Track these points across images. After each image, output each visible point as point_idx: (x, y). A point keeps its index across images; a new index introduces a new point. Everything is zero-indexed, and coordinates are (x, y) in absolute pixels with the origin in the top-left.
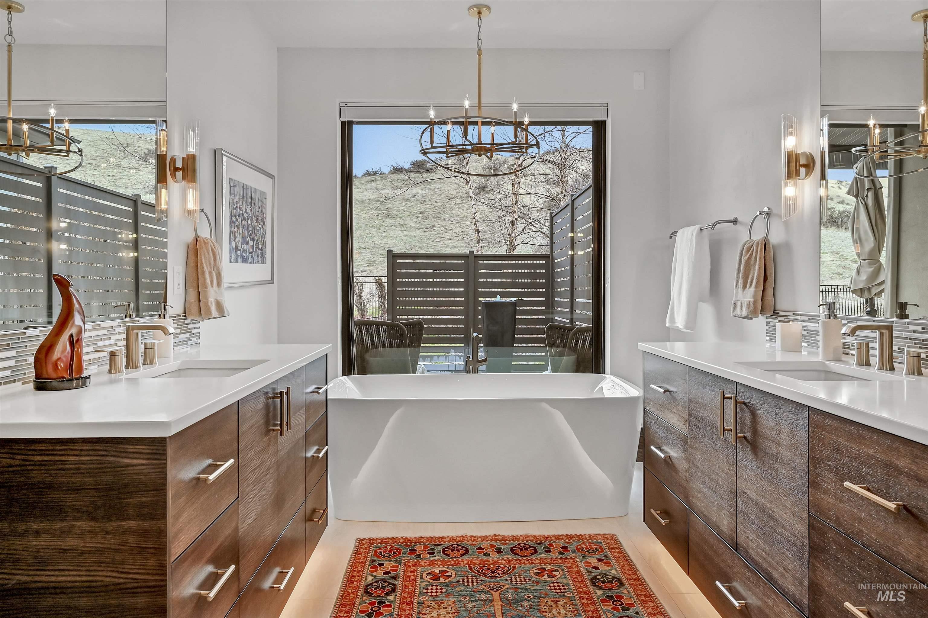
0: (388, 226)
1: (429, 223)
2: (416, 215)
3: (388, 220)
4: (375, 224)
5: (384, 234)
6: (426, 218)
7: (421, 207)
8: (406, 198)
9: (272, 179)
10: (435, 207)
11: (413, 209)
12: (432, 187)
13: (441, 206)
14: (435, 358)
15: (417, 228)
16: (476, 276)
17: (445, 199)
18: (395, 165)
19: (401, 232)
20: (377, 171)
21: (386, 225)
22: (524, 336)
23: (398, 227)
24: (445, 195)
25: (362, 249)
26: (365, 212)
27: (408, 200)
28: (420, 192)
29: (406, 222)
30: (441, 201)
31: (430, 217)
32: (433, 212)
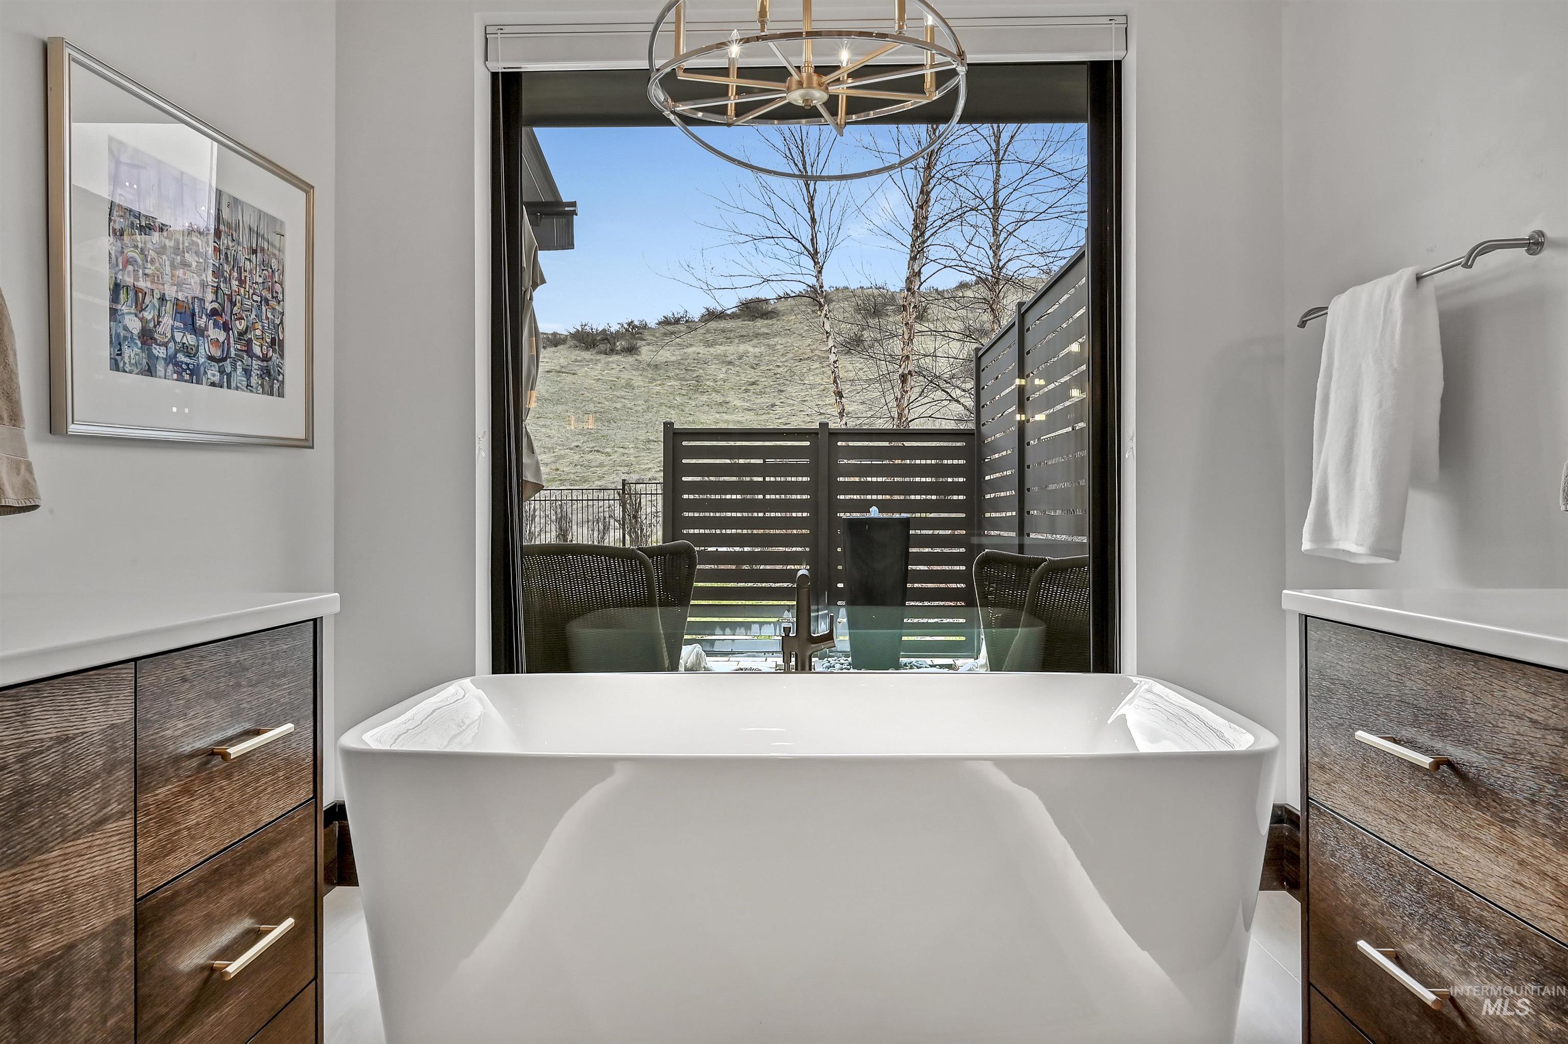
0: (696, 406)
1: (765, 400)
2: (744, 388)
3: (697, 395)
4: (675, 402)
5: (691, 419)
6: (762, 393)
7: (752, 375)
8: (728, 359)
9: (307, 193)
10: (775, 374)
11: (738, 378)
12: (771, 343)
13: (786, 372)
14: (755, 627)
15: (745, 409)
16: (833, 470)
17: (792, 361)
18: (711, 308)
19: (718, 416)
20: (681, 317)
21: (694, 404)
22: (925, 585)
23: (713, 407)
24: (792, 355)
25: (652, 443)
26: (659, 382)
27: (730, 363)
28: (751, 349)
29: (727, 400)
30: (786, 364)
31: (768, 390)
32: (771, 383)
